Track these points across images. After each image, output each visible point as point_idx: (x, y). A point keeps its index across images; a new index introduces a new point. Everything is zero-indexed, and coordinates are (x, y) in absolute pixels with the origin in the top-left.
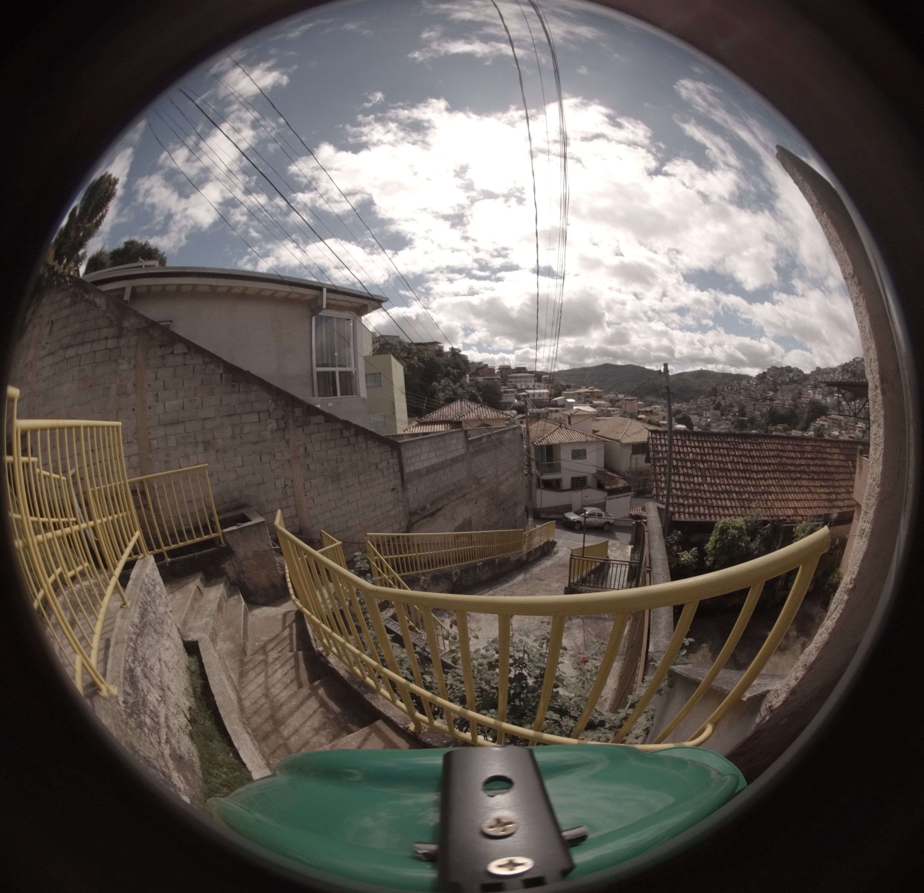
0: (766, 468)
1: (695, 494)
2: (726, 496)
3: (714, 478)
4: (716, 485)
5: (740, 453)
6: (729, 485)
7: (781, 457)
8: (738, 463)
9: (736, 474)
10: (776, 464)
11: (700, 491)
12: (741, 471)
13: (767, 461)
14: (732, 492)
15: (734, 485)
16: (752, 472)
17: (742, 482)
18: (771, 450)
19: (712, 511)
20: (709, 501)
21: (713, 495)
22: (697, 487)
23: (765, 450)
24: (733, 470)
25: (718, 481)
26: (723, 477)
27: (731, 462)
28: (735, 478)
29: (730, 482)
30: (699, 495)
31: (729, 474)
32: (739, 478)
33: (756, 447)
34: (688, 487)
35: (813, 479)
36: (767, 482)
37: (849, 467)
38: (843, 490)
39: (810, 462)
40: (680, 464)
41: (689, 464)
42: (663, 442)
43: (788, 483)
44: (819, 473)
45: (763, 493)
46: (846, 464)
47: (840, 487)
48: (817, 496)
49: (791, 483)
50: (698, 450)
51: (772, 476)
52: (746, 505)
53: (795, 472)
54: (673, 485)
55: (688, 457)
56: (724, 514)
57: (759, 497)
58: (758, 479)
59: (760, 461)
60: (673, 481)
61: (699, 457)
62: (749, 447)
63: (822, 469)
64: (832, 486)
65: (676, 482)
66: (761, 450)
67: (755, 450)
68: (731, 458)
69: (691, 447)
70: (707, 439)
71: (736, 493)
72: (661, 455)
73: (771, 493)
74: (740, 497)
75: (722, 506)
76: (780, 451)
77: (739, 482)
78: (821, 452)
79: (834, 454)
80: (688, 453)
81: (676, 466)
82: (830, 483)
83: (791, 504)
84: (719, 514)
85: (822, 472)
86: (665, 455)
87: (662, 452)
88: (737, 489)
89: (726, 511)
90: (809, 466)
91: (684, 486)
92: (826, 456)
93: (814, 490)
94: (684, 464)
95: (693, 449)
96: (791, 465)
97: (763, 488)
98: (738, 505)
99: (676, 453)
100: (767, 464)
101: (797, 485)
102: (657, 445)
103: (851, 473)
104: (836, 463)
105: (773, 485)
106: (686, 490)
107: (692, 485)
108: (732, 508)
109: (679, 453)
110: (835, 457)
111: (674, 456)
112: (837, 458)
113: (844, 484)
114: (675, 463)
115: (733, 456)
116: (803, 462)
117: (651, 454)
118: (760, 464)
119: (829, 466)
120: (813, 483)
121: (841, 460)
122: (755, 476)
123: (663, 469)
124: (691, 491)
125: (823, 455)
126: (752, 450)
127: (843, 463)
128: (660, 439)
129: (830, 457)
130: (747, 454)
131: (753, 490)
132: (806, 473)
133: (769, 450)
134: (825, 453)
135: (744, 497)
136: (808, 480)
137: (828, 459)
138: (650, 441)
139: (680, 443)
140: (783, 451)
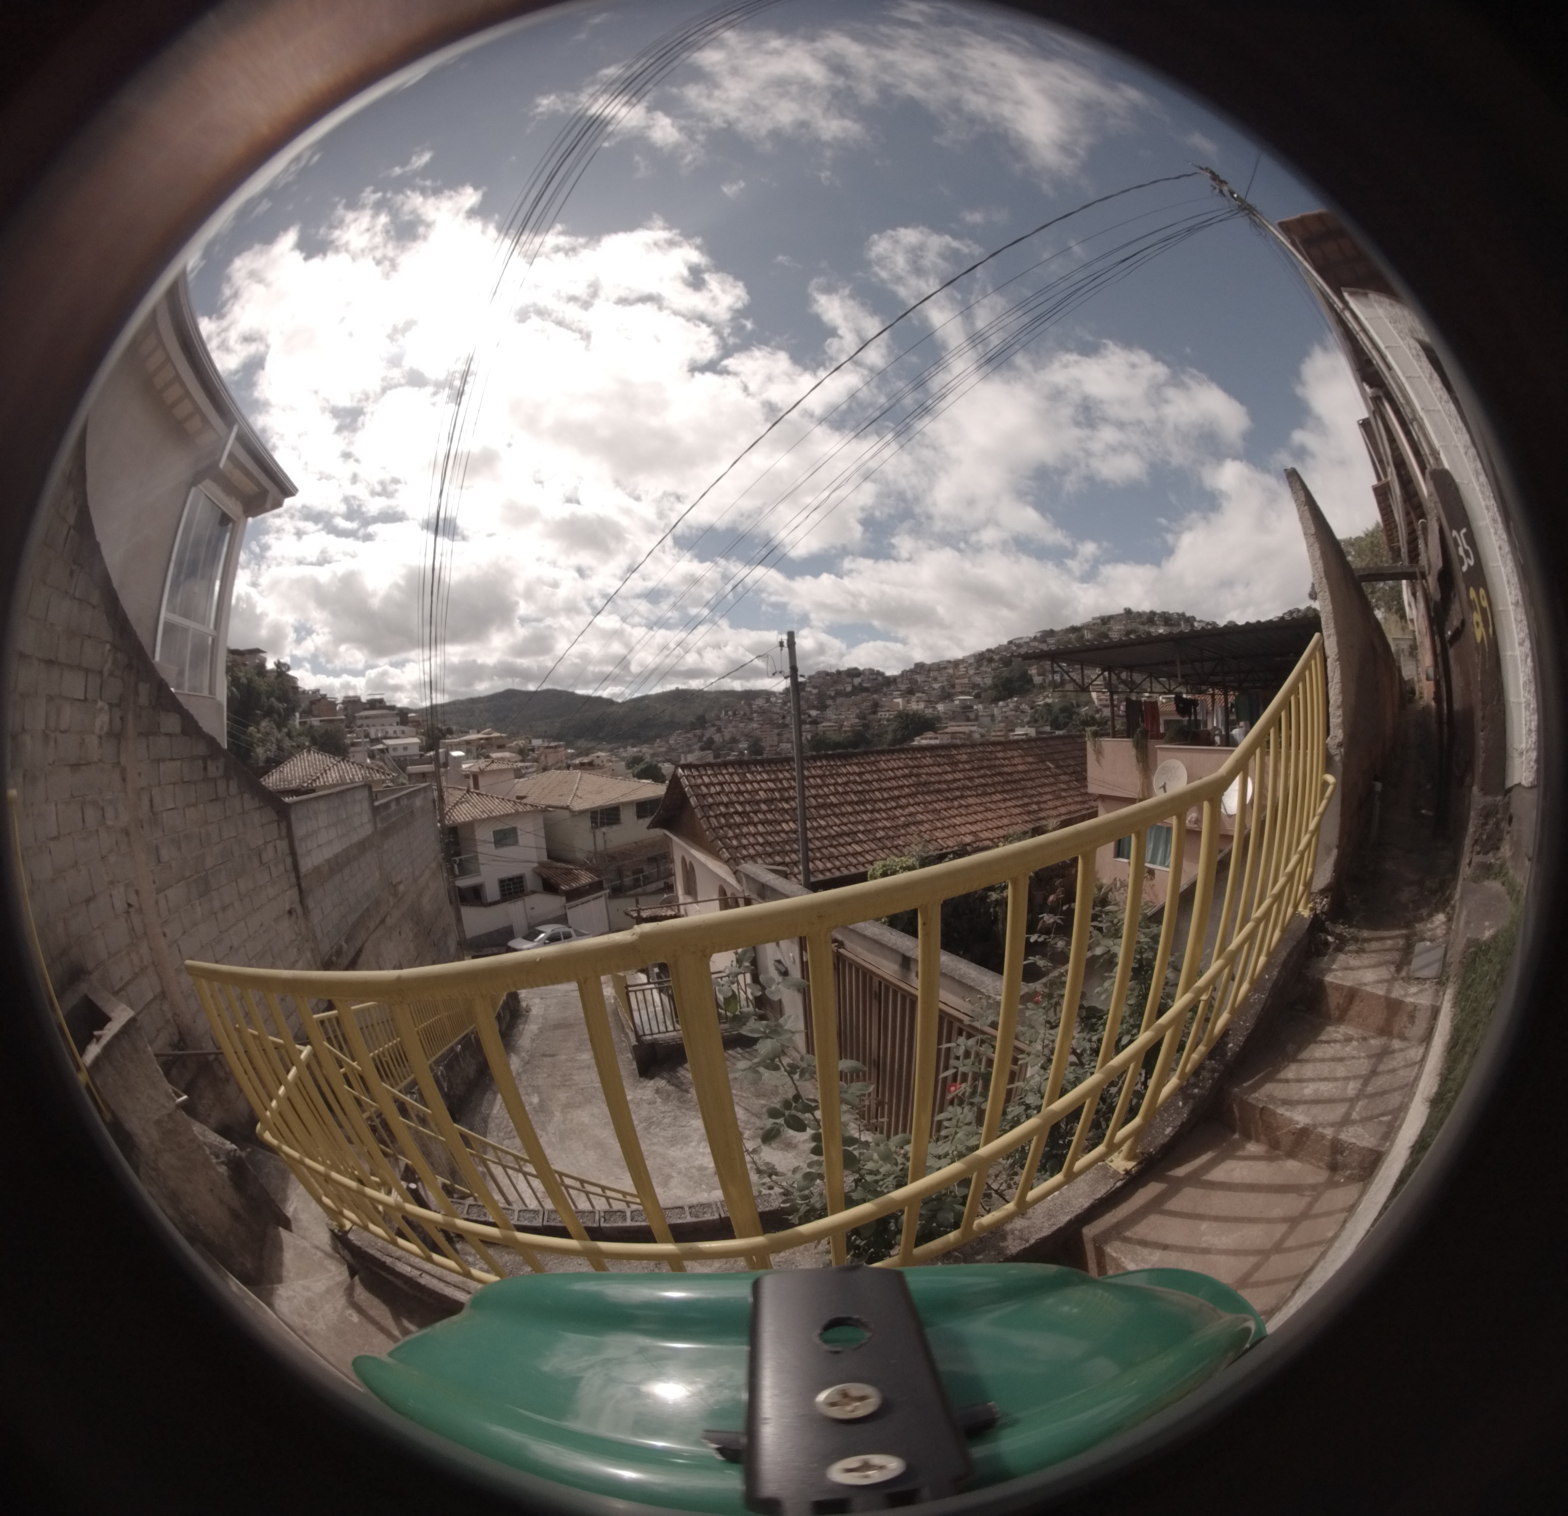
0: (896, 793)
2: (849, 840)
3: (815, 819)
4: (824, 828)
5: (845, 779)
6: (846, 825)
7: (918, 775)
8: (847, 793)
9: (849, 809)
10: (913, 785)
12: (857, 803)
13: (894, 783)
14: (855, 833)
15: (853, 824)
16: (875, 801)
17: (865, 817)
18: (897, 769)
19: (837, 863)
20: (824, 851)
21: (826, 842)
22: (794, 836)
23: (886, 770)
24: (842, 804)
25: (823, 823)
26: (829, 816)
27: (833, 794)
28: (851, 814)
29: (845, 820)
30: (803, 846)
31: (837, 811)
32: (858, 813)
33: (868, 768)
34: (777, 838)
35: (985, 794)
36: (907, 811)
37: (1049, 769)
38: (1050, 797)
39: (973, 774)
40: (748, 808)
41: (764, 807)
42: (706, 780)
43: (943, 805)
44: (993, 785)
45: (907, 825)
46: (1041, 766)
47: (1040, 794)
48: (1002, 813)
49: (949, 804)
50: (771, 785)
51: (911, 801)
52: (889, 844)
53: (949, 790)
54: (752, 840)
55: (758, 797)
56: (859, 863)
57: (903, 831)
58: (890, 809)
59: (883, 785)
60: (749, 834)
61: (777, 795)
62: (857, 770)
63: (996, 779)
64: (1026, 796)
65: (754, 835)
66: (879, 771)
67: (868, 772)
68: (832, 788)
69: (758, 782)
70: (781, 768)
71: (863, 832)
72: (710, 800)
73: (921, 823)
74: (871, 837)
75: (849, 854)
76: (913, 767)
77: (859, 818)
78: (988, 760)
79: (1013, 757)
80: (756, 792)
81: (744, 812)
82: (1019, 794)
83: (963, 830)
84: (851, 864)
85: (999, 783)
86: (718, 799)
87: (711, 795)
88: (861, 828)
89: (861, 859)
90: (971, 779)
91: (770, 839)
92: (997, 762)
93: (993, 807)
94: (756, 807)
95: (763, 785)
96: (939, 782)
97: (903, 819)
98: (874, 846)
99: (736, 794)
100: (896, 788)
101: (961, 806)
102: (699, 786)
103: (1055, 776)
104: (1020, 768)
105: (918, 812)
106: (778, 843)
107: (783, 835)
108: (867, 852)
109: (740, 792)
110: (1016, 761)
111: (734, 798)
112: (1019, 763)
113: (1047, 789)
114: (740, 809)
115: (834, 785)
116: (958, 775)
117: (693, 801)
118: (885, 790)
119: (1009, 774)
120: (987, 799)
121: (1031, 763)
122: (883, 807)
123: (723, 821)
124: (786, 842)
125: (992, 763)
126: (863, 773)
127: (1035, 766)
128: (701, 776)
129: (1007, 762)
130: (858, 779)
131: (888, 824)
132: (969, 788)
133: (892, 770)
134: (996, 758)
135: (878, 835)
136: (976, 796)
137: (1003, 766)
138: (684, 781)
139: (737, 779)
140: (918, 767)
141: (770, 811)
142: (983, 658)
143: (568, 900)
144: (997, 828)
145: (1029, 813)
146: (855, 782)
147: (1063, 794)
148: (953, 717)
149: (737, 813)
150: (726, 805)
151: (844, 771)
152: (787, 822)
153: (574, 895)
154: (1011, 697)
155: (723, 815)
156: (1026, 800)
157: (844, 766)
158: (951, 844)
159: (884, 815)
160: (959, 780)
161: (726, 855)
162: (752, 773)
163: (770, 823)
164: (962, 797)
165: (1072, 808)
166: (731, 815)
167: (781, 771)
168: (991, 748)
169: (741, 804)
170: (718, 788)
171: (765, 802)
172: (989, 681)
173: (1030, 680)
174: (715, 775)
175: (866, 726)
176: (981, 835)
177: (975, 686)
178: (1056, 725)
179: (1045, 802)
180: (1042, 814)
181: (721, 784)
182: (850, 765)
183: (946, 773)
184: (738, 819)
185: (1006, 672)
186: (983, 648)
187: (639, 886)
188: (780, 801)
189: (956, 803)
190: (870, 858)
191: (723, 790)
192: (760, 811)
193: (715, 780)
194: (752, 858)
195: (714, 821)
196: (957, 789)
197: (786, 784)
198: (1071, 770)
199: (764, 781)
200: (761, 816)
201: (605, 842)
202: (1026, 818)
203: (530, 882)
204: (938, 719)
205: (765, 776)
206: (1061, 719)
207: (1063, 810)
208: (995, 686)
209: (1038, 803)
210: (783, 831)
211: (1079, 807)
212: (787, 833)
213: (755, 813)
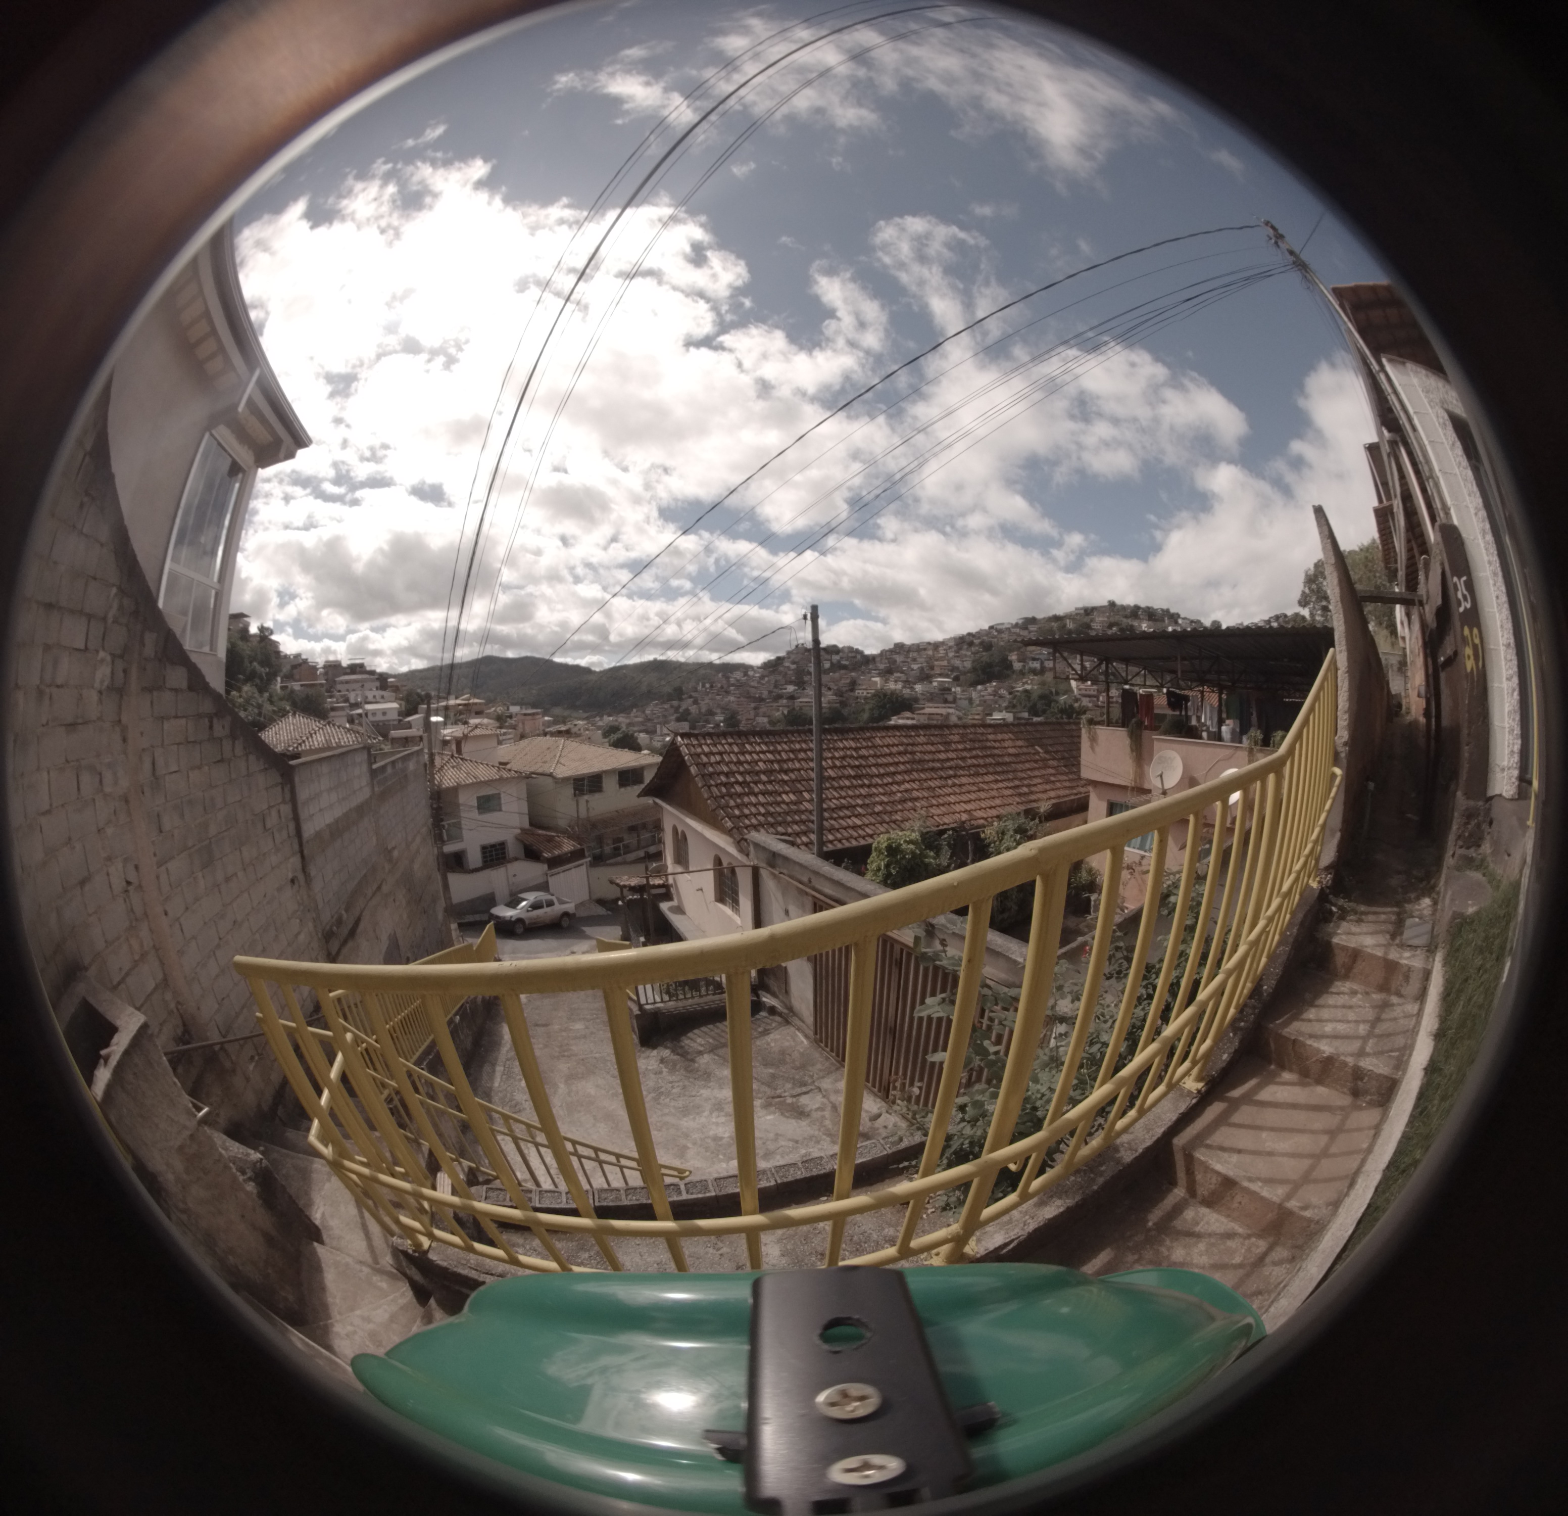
0: (892, 769)
1: (797, 818)
2: (848, 813)
5: (842, 753)
6: (844, 798)
7: (912, 753)
8: (844, 767)
9: (847, 783)
10: (908, 762)
11: (802, 812)
12: (854, 777)
13: (890, 760)
14: (854, 807)
15: (851, 797)
16: (872, 776)
17: (863, 791)
18: (893, 745)
19: (839, 836)
21: (826, 815)
22: (794, 807)
23: (882, 747)
24: (840, 778)
26: (827, 789)
27: (831, 768)
28: (849, 788)
29: (843, 794)
30: (803, 817)
31: (836, 784)
32: (855, 787)
33: (864, 744)
34: (778, 809)
35: (977, 774)
36: (902, 788)
37: (1038, 753)
38: (1039, 780)
39: (965, 754)
40: (748, 779)
41: (764, 778)
42: (706, 749)
43: (937, 783)
44: (985, 766)
45: (904, 801)
46: (1031, 750)
47: (1030, 778)
48: (994, 793)
49: (943, 783)
50: (770, 756)
51: (907, 778)
52: (887, 818)
53: (942, 769)
54: (753, 810)
55: (757, 768)
56: (860, 836)
57: (900, 807)
58: (886, 785)
59: (879, 761)
60: (751, 804)
61: (776, 766)
62: (853, 744)
63: (988, 761)
64: (1016, 779)
65: (755, 805)
66: (874, 747)
67: (865, 748)
68: (829, 761)
69: (758, 753)
70: (779, 739)
71: (861, 806)
72: (711, 769)
73: (916, 799)
74: (870, 811)
75: (849, 827)
76: (908, 745)
77: (857, 793)
78: (980, 741)
79: (1003, 740)
80: (756, 762)
81: (745, 782)
82: (1010, 776)
83: (958, 808)
84: (851, 837)
85: (990, 764)
86: (719, 768)
87: (711, 765)
88: (859, 802)
89: (861, 832)
90: (963, 759)
91: (772, 809)
92: (989, 744)
93: (985, 787)
94: (756, 778)
95: (762, 756)
96: (933, 761)
97: (899, 795)
98: (873, 821)
99: (735, 764)
100: (891, 764)
101: (954, 785)
102: (699, 755)
103: (1044, 760)
104: (1011, 751)
105: (914, 789)
106: (779, 814)
107: (783, 806)
108: (867, 826)
109: (740, 763)
110: (1006, 744)
111: (734, 768)
112: (1010, 745)
113: (1037, 773)
114: (740, 779)
115: (831, 758)
116: (951, 755)
117: (693, 770)
118: (881, 765)
119: (999, 756)
120: (980, 779)
121: (1021, 747)
122: (880, 782)
123: (724, 790)
124: (787, 813)
125: (985, 744)
126: (860, 748)
127: (1025, 750)
128: (700, 745)
129: (997, 745)
130: (854, 754)
131: (885, 799)
132: (962, 768)
133: (888, 746)
134: (987, 740)
135: (876, 810)
136: (969, 776)
137: (994, 748)
138: (684, 750)
139: (736, 749)
140: (912, 745)
141: (770, 782)
142: (963, 642)
143: (550, 868)
144: (990, 808)
145: (1020, 795)
146: (852, 757)
147: (1053, 779)
148: (931, 698)
149: (737, 782)
150: (727, 775)
151: (841, 745)
152: (787, 793)
153: (555, 863)
154: (989, 681)
155: (725, 785)
156: (1017, 783)
157: (841, 740)
158: (947, 821)
159: (881, 790)
160: (952, 759)
161: (729, 824)
162: (751, 744)
163: (770, 793)
164: (955, 776)
165: (1062, 792)
166: (732, 785)
167: (779, 743)
168: (981, 730)
169: (741, 773)
170: (718, 758)
171: (764, 773)
172: (968, 665)
173: (1009, 666)
174: (715, 745)
175: (843, 704)
176: (974, 813)
177: (954, 669)
178: (1034, 711)
179: (1035, 785)
180: (1033, 797)
181: (721, 754)
182: (846, 740)
183: (939, 752)
184: (738, 789)
185: (985, 656)
186: (964, 632)
187: (620, 855)
188: (779, 772)
189: (950, 782)
190: (870, 832)
191: (723, 761)
192: (760, 781)
193: (714, 750)
194: (755, 827)
195: (714, 790)
196: (951, 768)
197: (784, 756)
198: (1059, 756)
199: (763, 752)
200: (761, 786)
201: (588, 809)
202: (1017, 799)
203: (513, 849)
204: (916, 700)
205: (764, 748)
206: (1040, 706)
207: (1052, 794)
208: (974, 669)
209: (1028, 786)
210: (784, 802)
211: (1067, 792)
212: (787, 804)
213: (756, 783)
